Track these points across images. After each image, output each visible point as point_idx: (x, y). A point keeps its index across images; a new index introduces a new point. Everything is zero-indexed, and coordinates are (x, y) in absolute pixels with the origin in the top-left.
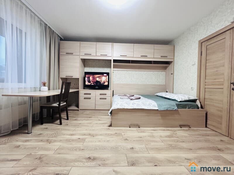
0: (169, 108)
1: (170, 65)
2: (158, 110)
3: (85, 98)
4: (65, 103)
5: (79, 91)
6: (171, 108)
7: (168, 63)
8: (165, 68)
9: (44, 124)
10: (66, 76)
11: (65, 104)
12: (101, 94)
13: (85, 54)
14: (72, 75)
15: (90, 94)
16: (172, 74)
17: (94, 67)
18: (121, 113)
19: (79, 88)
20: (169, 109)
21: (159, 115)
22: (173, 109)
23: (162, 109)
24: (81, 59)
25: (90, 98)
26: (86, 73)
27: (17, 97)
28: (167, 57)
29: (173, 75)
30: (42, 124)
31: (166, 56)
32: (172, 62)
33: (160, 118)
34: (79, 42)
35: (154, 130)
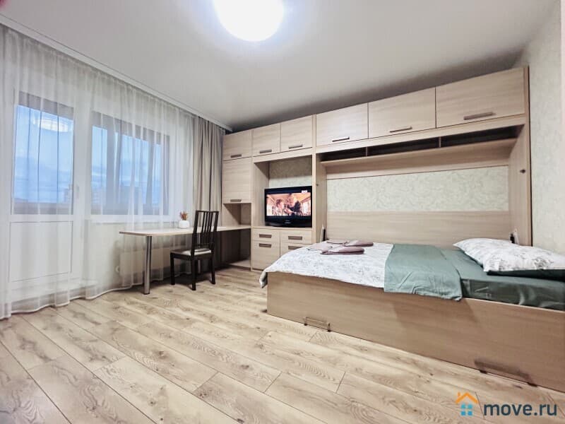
0: (424, 289)
1: (519, 140)
2: (382, 289)
3: (261, 245)
4: (210, 251)
5: (250, 229)
6: (433, 292)
7: (511, 133)
8: (506, 153)
9: (176, 285)
10: (232, 201)
11: (209, 254)
12: (290, 238)
13: (261, 153)
14: (240, 199)
15: (270, 236)
16: (523, 171)
17: (286, 176)
18: (285, 282)
19: (252, 222)
20: (422, 293)
21: (390, 305)
22: (442, 294)
23: (397, 288)
24: (256, 164)
25: (270, 246)
26: (268, 192)
27: (134, 236)
28: (491, 114)
29: (526, 174)
30: (173, 284)
31: (489, 111)
32: (522, 126)
33: (394, 316)
34: (250, 130)
35: (362, 349)
